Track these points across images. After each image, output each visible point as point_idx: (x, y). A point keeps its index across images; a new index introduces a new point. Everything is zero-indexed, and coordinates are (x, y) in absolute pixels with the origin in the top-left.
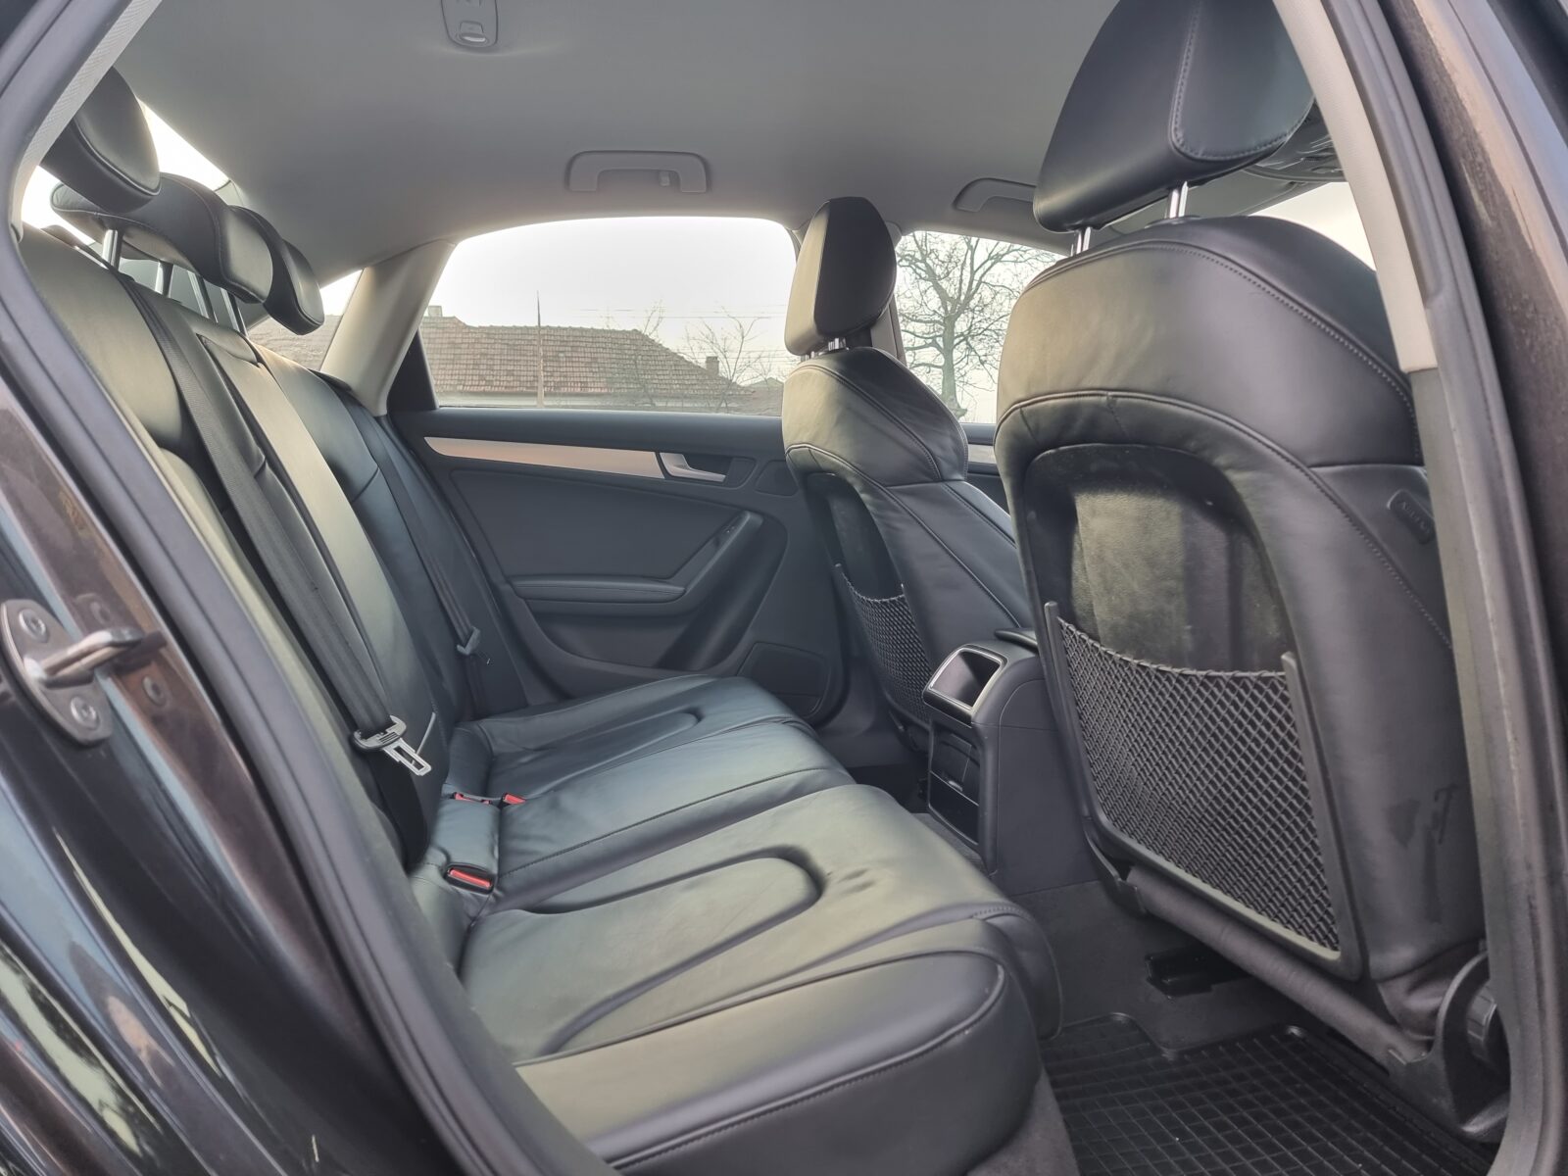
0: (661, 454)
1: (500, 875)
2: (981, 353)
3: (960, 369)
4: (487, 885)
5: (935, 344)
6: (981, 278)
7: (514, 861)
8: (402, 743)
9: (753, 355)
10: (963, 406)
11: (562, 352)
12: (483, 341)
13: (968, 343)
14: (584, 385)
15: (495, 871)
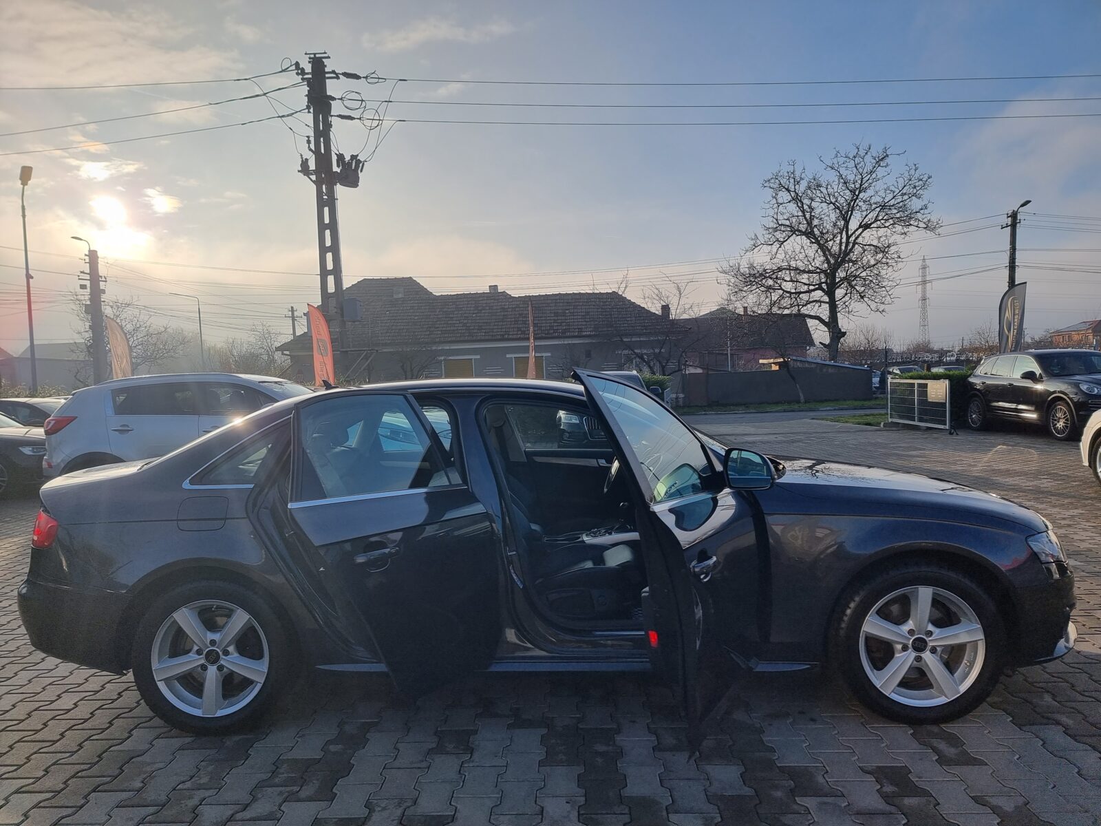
3: (843, 303)
5: (820, 288)
6: (855, 240)
9: (687, 306)
11: (567, 310)
12: (521, 306)
14: (580, 330)
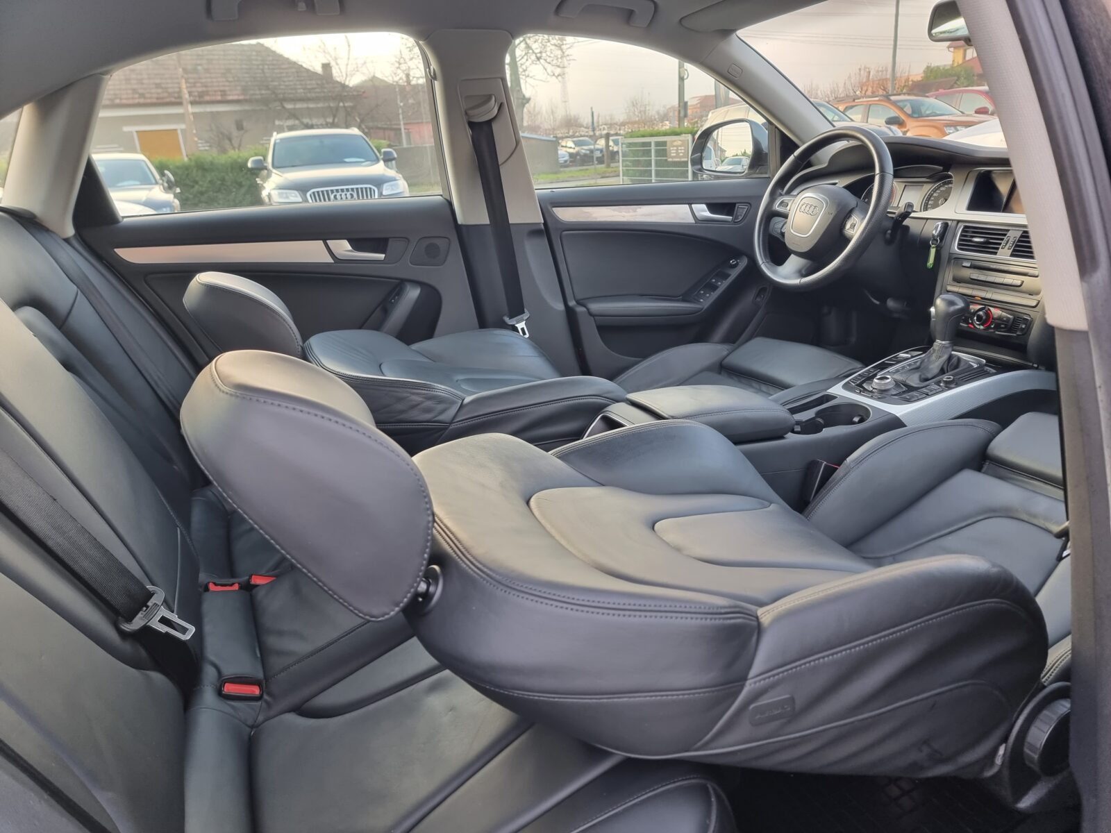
0: (328, 241)
1: (266, 678)
2: (537, 51)
3: (522, 65)
4: (256, 691)
7: (276, 663)
8: (164, 612)
10: (527, 94)
13: (526, 43)
14: (224, 93)
15: (260, 675)
